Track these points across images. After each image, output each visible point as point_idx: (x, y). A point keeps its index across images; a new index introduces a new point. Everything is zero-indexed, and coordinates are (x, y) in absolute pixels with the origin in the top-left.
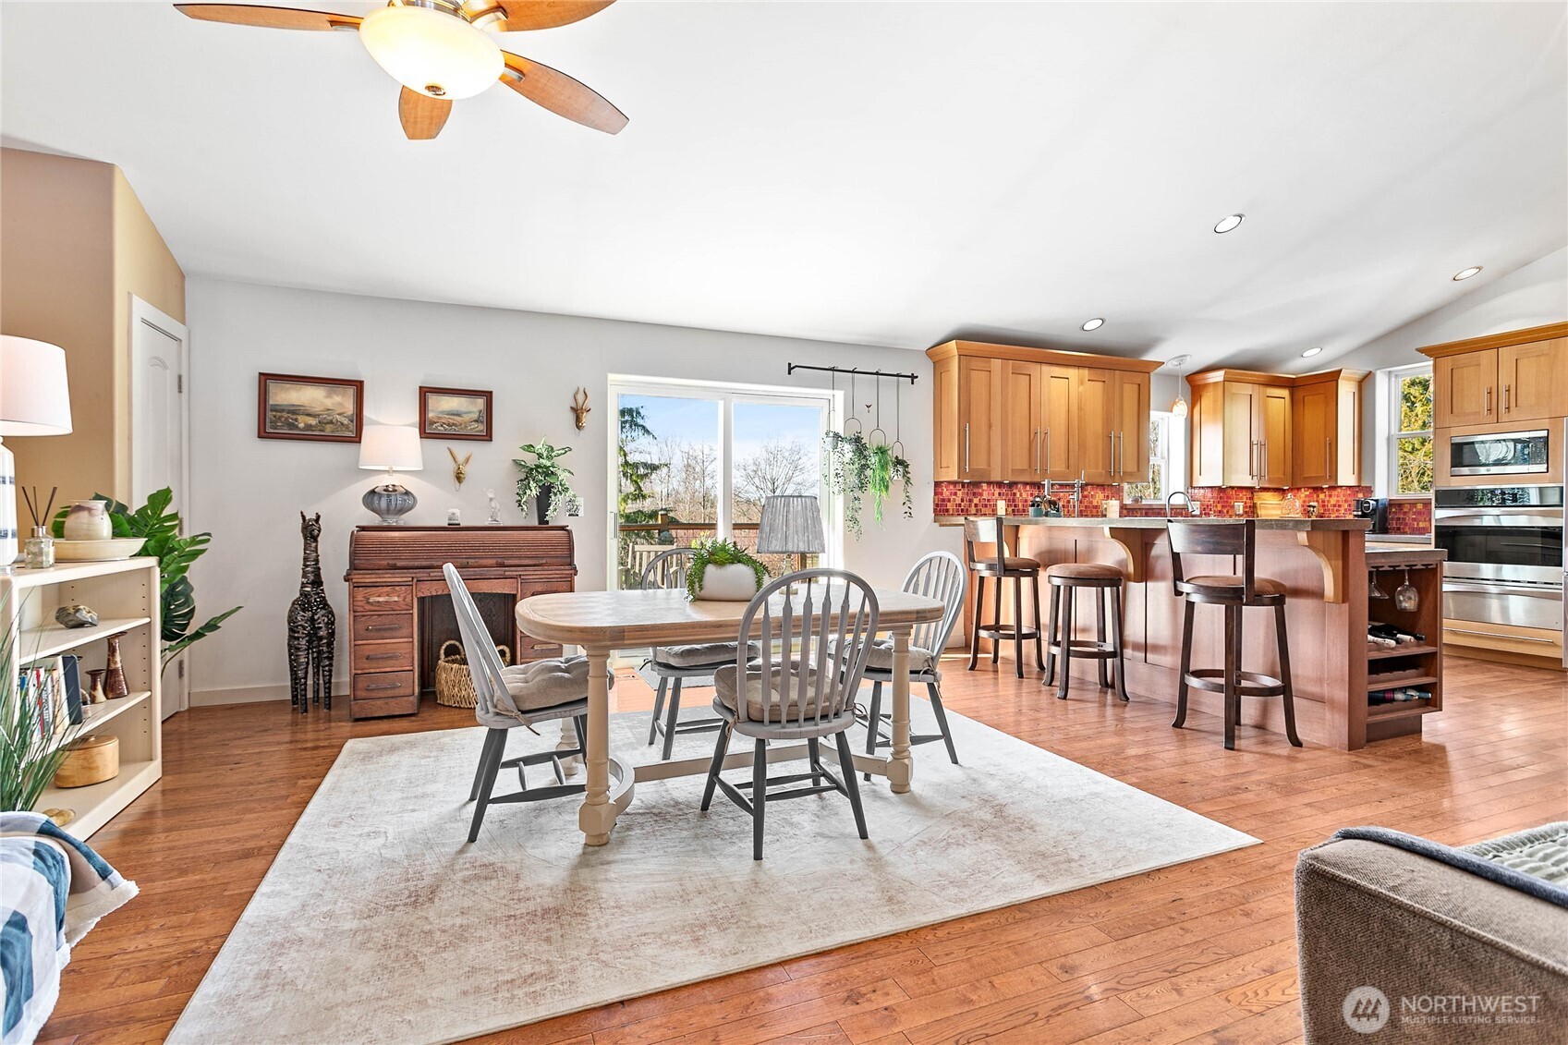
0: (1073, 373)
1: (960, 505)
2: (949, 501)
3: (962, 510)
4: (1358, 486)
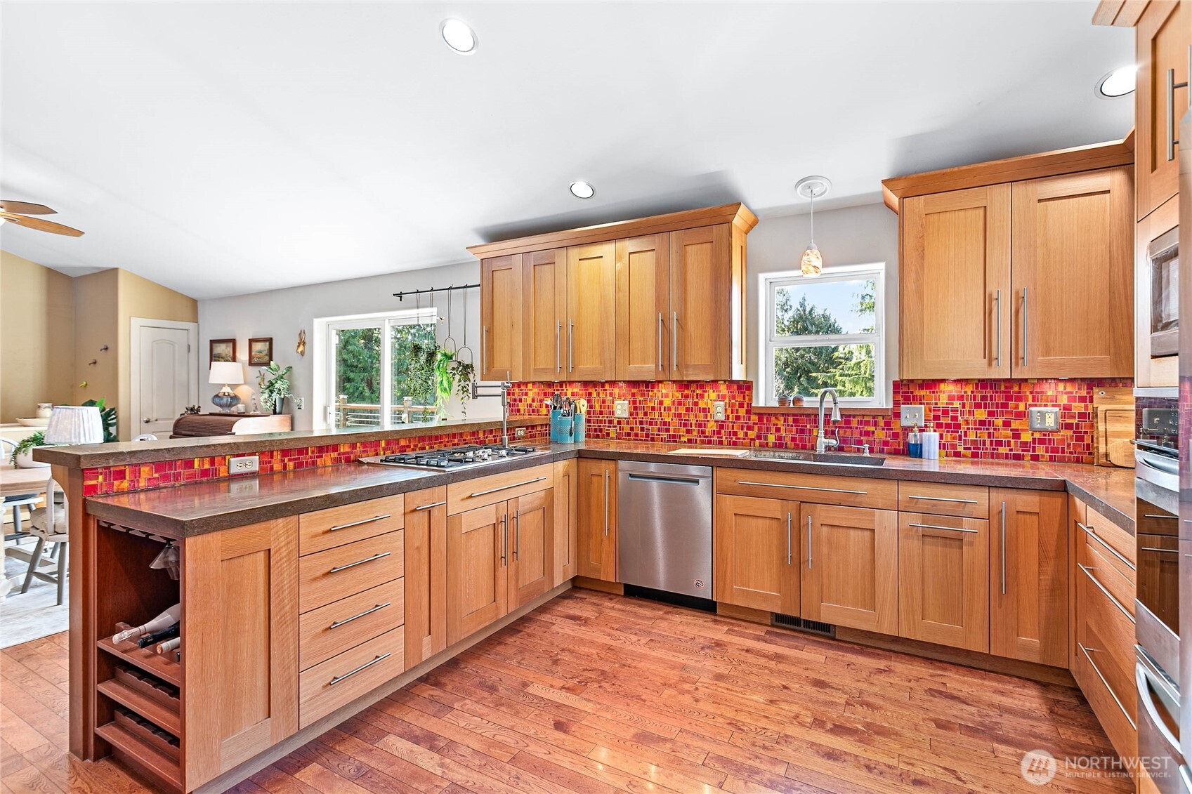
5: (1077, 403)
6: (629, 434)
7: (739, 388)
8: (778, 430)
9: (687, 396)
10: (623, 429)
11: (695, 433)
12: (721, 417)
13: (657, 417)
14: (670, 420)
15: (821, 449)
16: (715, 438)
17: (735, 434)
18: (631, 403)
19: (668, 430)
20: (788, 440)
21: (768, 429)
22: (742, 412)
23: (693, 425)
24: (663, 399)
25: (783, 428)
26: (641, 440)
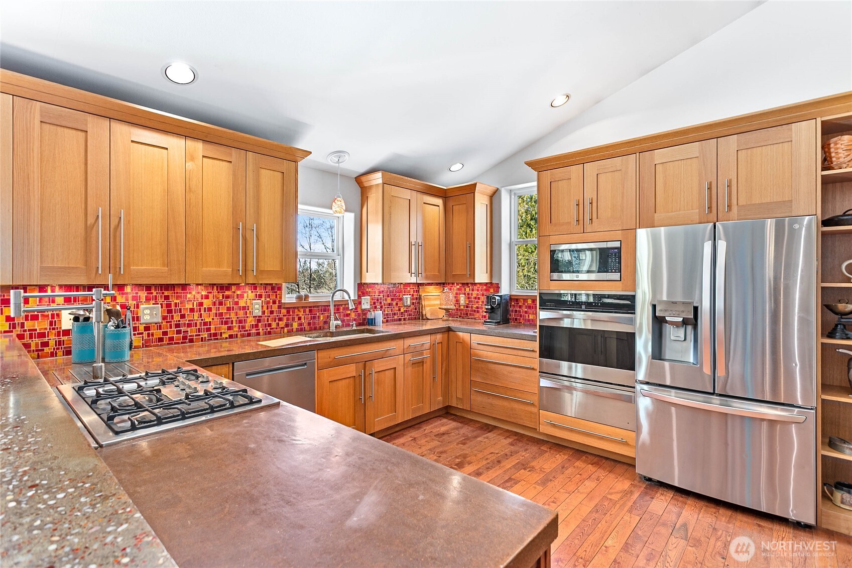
0: (175, 144)
4: (491, 283)
5: (415, 294)
6: (161, 340)
7: (273, 288)
8: (300, 319)
9: (228, 297)
10: (153, 335)
11: (236, 329)
12: (257, 312)
13: (196, 318)
14: (211, 320)
15: (333, 329)
16: (254, 331)
17: (270, 325)
18: (164, 306)
19: (209, 330)
20: (306, 326)
21: (293, 319)
22: (275, 307)
23: (234, 322)
24: (203, 301)
25: (303, 317)
26: (178, 343)
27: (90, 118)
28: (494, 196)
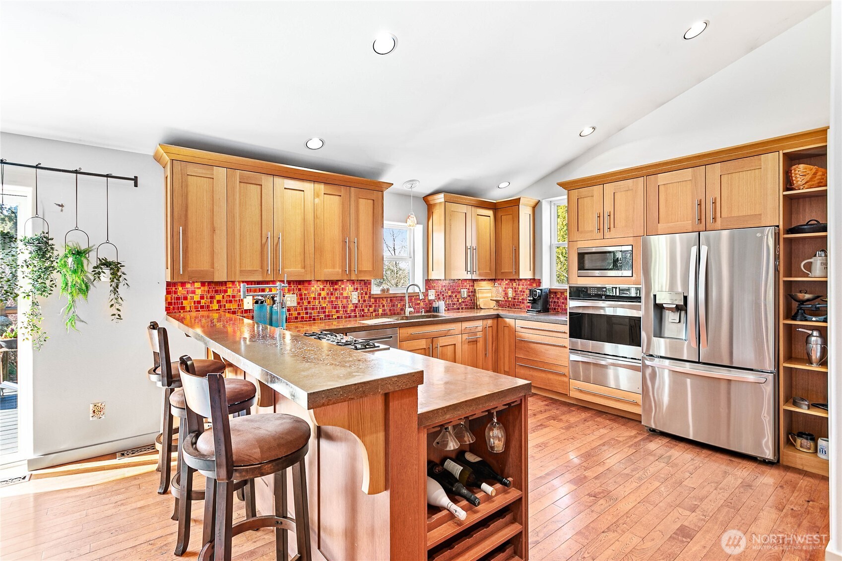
0: (308, 187)
1: (199, 302)
2: (185, 298)
3: (202, 307)
4: (534, 279)
5: (471, 288)
6: (296, 318)
7: (365, 284)
8: (383, 306)
9: (336, 290)
10: (292, 315)
11: (341, 312)
12: (355, 301)
13: (317, 304)
14: (326, 306)
15: (407, 314)
16: (353, 314)
17: (363, 310)
18: (298, 295)
19: (324, 312)
20: (388, 311)
21: (379, 306)
22: (367, 297)
23: (340, 307)
24: (321, 292)
25: (386, 305)
26: (306, 321)
27: (263, 176)
28: (536, 207)
